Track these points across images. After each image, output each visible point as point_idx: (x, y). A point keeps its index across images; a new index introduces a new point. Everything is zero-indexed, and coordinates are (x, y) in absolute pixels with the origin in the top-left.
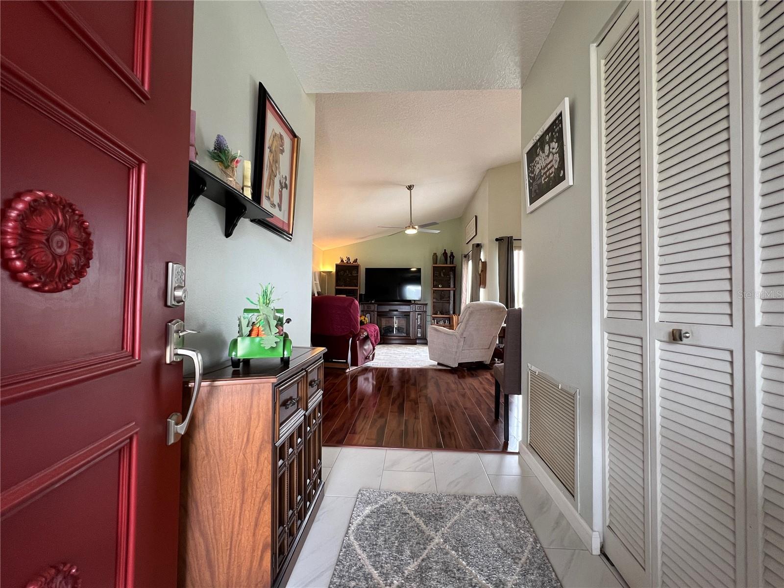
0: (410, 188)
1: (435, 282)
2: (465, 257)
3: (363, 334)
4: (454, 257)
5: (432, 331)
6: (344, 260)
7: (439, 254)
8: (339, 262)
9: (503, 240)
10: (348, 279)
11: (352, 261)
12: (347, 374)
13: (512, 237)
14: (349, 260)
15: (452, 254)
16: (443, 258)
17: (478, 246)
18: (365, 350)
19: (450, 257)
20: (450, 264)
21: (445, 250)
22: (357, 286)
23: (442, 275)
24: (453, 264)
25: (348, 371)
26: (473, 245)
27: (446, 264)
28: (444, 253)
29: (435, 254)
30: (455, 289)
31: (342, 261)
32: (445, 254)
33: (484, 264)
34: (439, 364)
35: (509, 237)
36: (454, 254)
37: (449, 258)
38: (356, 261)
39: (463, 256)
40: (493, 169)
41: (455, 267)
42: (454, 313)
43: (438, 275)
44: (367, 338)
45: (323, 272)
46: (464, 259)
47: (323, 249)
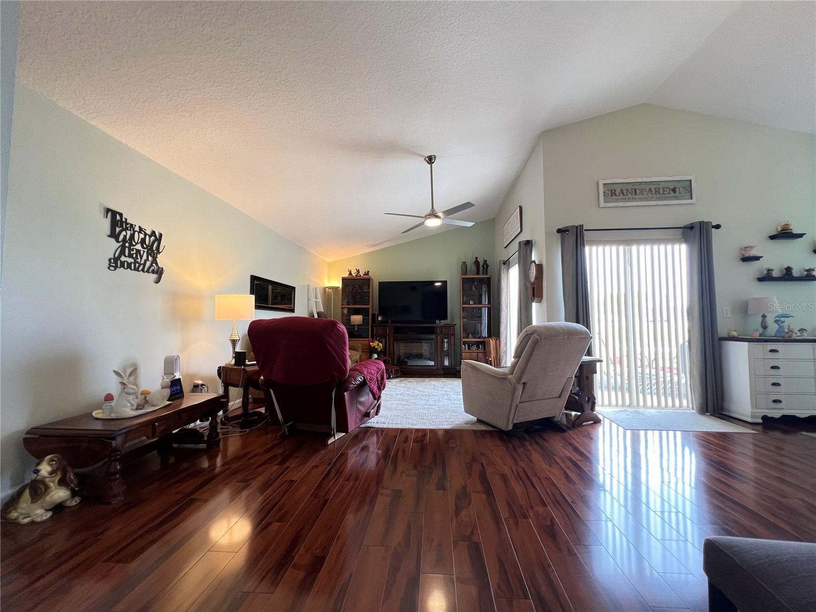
0: (430, 160)
1: (465, 298)
2: (504, 264)
3: (356, 380)
4: (487, 266)
5: (468, 369)
6: (353, 273)
7: (470, 263)
8: (346, 275)
9: (568, 231)
10: (357, 296)
11: (362, 273)
12: (329, 447)
13: (582, 225)
14: (359, 272)
15: (485, 261)
16: (474, 268)
17: (528, 244)
18: (361, 403)
19: (483, 266)
20: (483, 274)
21: (476, 258)
22: (369, 305)
23: (474, 288)
24: (487, 274)
25: (331, 441)
26: (520, 242)
27: (478, 274)
28: (475, 262)
29: (464, 263)
30: (489, 306)
31: (350, 274)
32: (477, 262)
33: (540, 268)
34: (479, 421)
35: (577, 227)
36: (487, 262)
37: (481, 268)
38: (367, 274)
39: (502, 262)
40: (548, 131)
41: (490, 278)
42: (490, 336)
43: (468, 289)
44: (364, 384)
45: (329, 288)
46: (503, 266)
47: (329, 260)
